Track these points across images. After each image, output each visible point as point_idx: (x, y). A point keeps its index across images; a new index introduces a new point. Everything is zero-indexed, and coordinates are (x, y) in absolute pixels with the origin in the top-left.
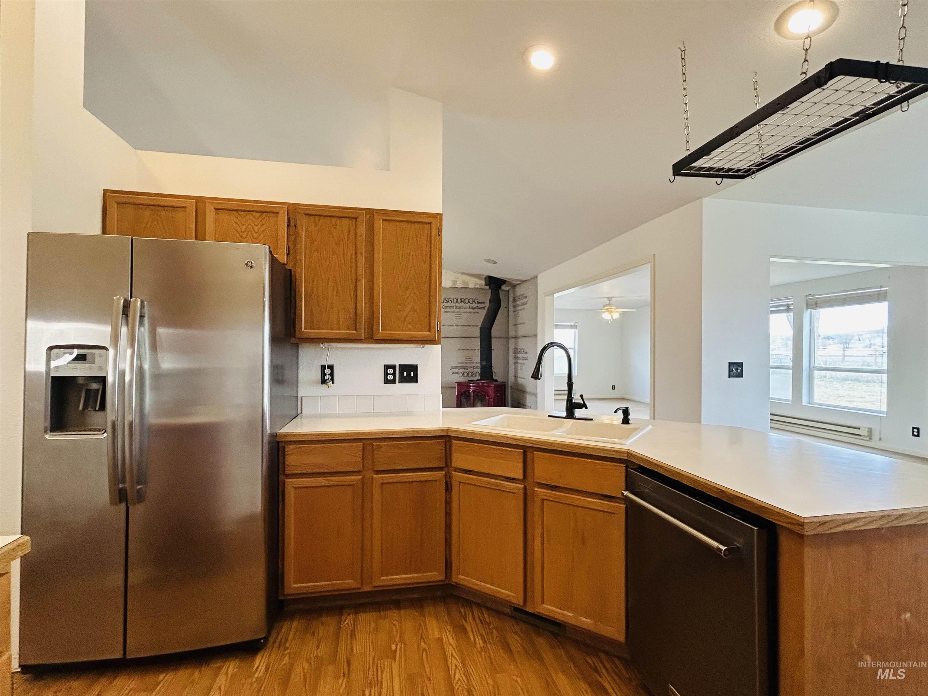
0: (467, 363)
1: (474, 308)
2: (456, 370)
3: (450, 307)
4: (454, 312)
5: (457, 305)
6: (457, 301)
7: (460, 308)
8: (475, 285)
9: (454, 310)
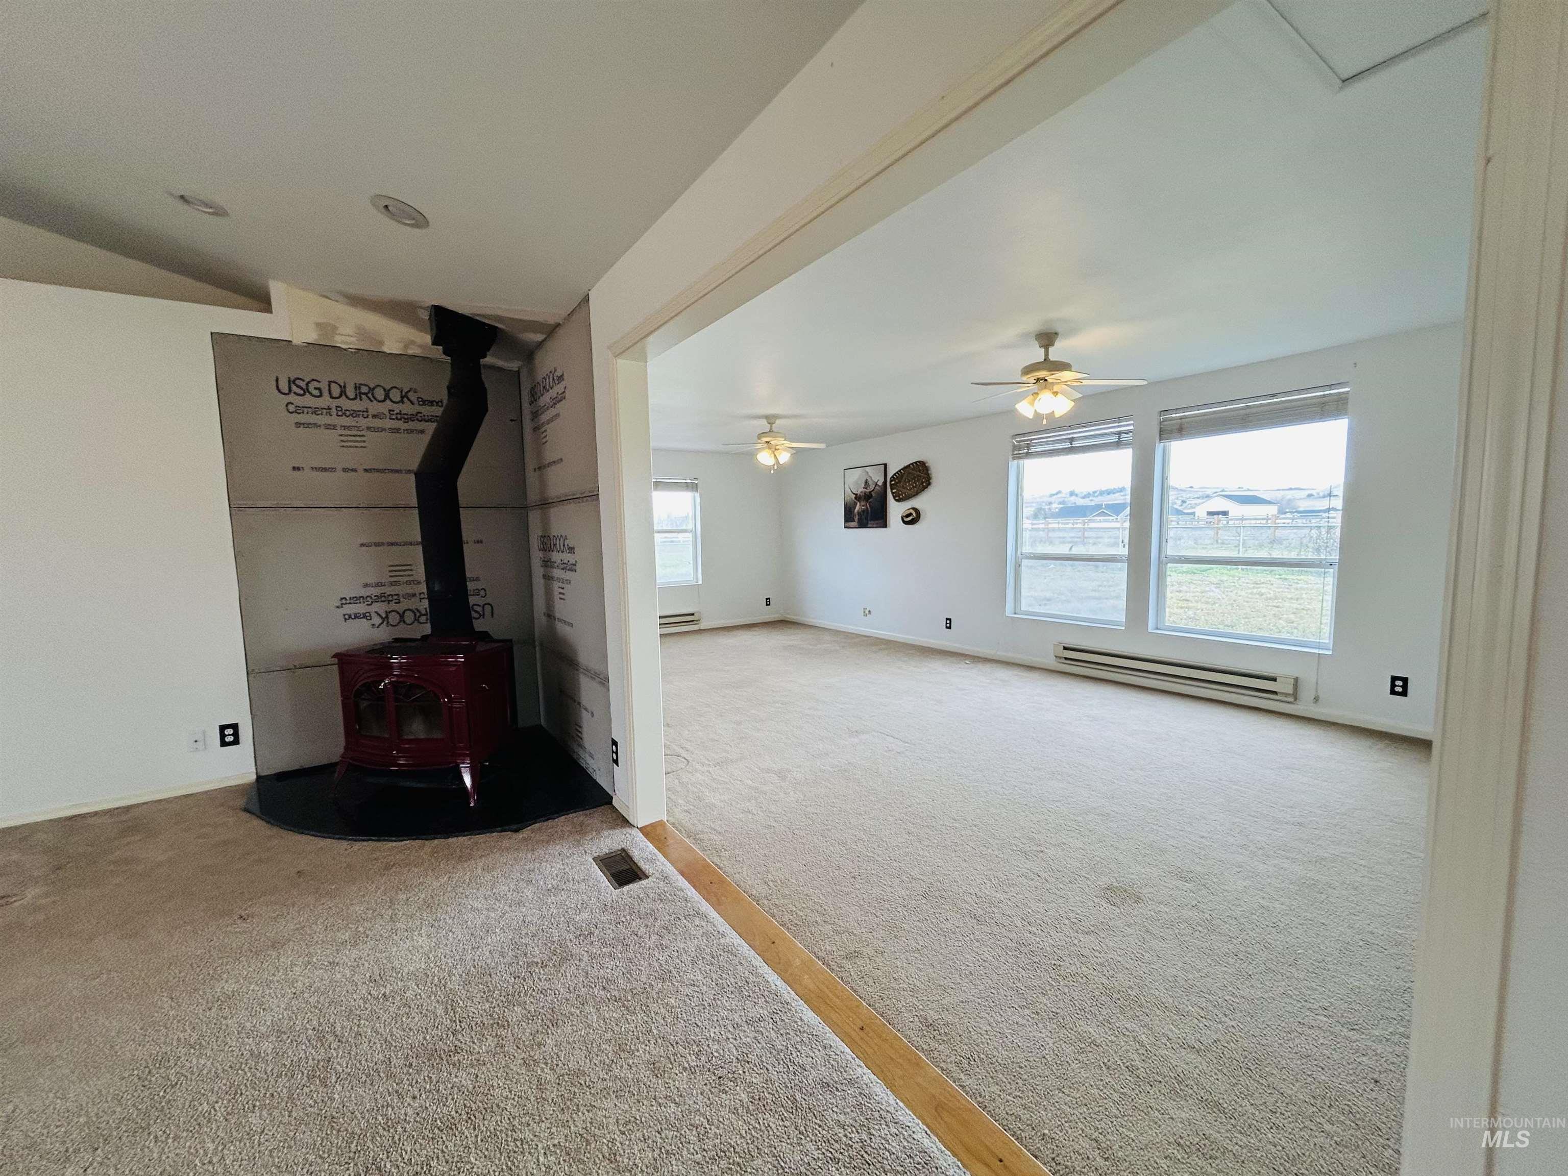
0: (392, 584)
1: (408, 418)
2: (360, 608)
3: (315, 411)
4: (334, 427)
5: (343, 402)
6: (343, 393)
7: (355, 414)
8: (406, 347)
9: (334, 420)
